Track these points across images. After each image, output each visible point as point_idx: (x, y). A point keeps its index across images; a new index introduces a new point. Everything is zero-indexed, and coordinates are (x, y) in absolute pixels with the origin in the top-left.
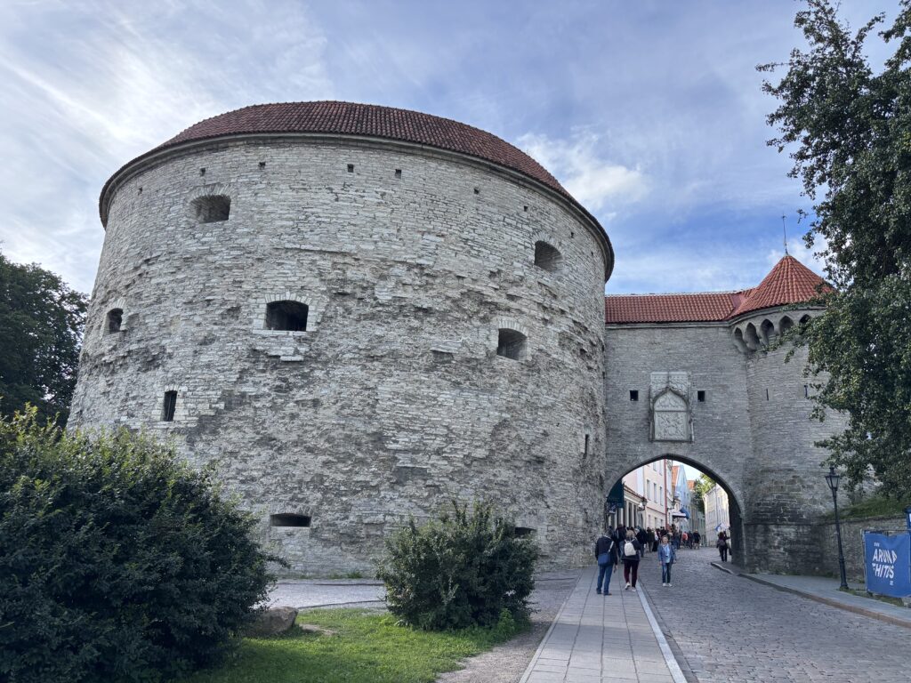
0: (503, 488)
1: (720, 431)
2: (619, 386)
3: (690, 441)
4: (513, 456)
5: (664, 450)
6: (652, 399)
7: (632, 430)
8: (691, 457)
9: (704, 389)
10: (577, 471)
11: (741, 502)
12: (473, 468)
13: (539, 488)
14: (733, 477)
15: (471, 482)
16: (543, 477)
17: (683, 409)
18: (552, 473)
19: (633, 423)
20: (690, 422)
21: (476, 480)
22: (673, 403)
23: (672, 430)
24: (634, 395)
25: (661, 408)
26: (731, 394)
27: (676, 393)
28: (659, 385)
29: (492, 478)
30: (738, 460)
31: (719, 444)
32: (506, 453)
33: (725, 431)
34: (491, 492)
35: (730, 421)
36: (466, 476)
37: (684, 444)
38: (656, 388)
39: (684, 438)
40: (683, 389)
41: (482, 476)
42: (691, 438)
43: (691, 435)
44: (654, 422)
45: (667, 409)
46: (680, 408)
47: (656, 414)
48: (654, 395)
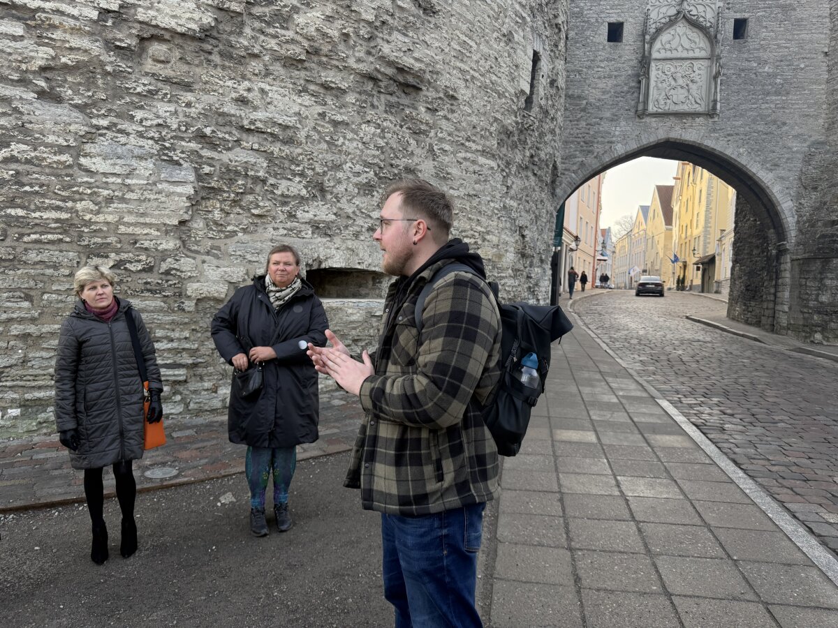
0: (276, 149)
1: (768, 94)
2: (591, 15)
3: (711, 114)
4: (317, 52)
5: (661, 131)
6: (648, 37)
7: (607, 96)
8: (710, 143)
9: (746, 15)
10: (509, 134)
11: (790, 221)
12: (149, 66)
13: (403, 162)
14: (782, 178)
15: (139, 115)
16: (416, 133)
17: (703, 54)
18: (444, 123)
19: (611, 82)
20: (715, 78)
21: (163, 108)
22: (686, 44)
23: (679, 95)
24: (615, 32)
25: (663, 55)
26: (799, 24)
27: (694, 24)
28: (664, 10)
29: (230, 108)
30: (796, 146)
31: (763, 117)
32: (290, 34)
33: (777, 93)
34: (226, 157)
35: (789, 74)
36: (118, 93)
37: (700, 120)
38: (658, 15)
39: (700, 109)
40: (707, 16)
41: (189, 97)
42: (714, 108)
43: (715, 101)
44: (648, 79)
45: (675, 54)
46: (698, 54)
47: (653, 64)
48: (653, 30)
